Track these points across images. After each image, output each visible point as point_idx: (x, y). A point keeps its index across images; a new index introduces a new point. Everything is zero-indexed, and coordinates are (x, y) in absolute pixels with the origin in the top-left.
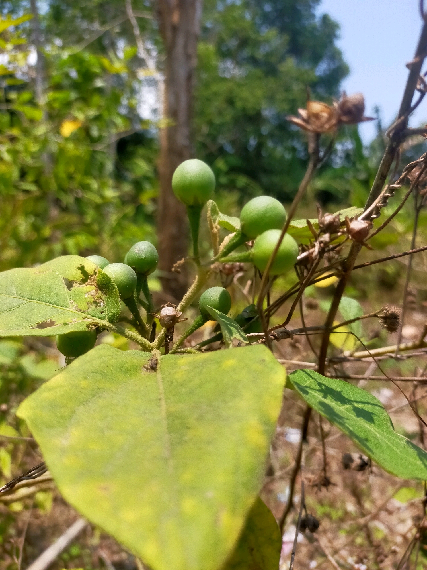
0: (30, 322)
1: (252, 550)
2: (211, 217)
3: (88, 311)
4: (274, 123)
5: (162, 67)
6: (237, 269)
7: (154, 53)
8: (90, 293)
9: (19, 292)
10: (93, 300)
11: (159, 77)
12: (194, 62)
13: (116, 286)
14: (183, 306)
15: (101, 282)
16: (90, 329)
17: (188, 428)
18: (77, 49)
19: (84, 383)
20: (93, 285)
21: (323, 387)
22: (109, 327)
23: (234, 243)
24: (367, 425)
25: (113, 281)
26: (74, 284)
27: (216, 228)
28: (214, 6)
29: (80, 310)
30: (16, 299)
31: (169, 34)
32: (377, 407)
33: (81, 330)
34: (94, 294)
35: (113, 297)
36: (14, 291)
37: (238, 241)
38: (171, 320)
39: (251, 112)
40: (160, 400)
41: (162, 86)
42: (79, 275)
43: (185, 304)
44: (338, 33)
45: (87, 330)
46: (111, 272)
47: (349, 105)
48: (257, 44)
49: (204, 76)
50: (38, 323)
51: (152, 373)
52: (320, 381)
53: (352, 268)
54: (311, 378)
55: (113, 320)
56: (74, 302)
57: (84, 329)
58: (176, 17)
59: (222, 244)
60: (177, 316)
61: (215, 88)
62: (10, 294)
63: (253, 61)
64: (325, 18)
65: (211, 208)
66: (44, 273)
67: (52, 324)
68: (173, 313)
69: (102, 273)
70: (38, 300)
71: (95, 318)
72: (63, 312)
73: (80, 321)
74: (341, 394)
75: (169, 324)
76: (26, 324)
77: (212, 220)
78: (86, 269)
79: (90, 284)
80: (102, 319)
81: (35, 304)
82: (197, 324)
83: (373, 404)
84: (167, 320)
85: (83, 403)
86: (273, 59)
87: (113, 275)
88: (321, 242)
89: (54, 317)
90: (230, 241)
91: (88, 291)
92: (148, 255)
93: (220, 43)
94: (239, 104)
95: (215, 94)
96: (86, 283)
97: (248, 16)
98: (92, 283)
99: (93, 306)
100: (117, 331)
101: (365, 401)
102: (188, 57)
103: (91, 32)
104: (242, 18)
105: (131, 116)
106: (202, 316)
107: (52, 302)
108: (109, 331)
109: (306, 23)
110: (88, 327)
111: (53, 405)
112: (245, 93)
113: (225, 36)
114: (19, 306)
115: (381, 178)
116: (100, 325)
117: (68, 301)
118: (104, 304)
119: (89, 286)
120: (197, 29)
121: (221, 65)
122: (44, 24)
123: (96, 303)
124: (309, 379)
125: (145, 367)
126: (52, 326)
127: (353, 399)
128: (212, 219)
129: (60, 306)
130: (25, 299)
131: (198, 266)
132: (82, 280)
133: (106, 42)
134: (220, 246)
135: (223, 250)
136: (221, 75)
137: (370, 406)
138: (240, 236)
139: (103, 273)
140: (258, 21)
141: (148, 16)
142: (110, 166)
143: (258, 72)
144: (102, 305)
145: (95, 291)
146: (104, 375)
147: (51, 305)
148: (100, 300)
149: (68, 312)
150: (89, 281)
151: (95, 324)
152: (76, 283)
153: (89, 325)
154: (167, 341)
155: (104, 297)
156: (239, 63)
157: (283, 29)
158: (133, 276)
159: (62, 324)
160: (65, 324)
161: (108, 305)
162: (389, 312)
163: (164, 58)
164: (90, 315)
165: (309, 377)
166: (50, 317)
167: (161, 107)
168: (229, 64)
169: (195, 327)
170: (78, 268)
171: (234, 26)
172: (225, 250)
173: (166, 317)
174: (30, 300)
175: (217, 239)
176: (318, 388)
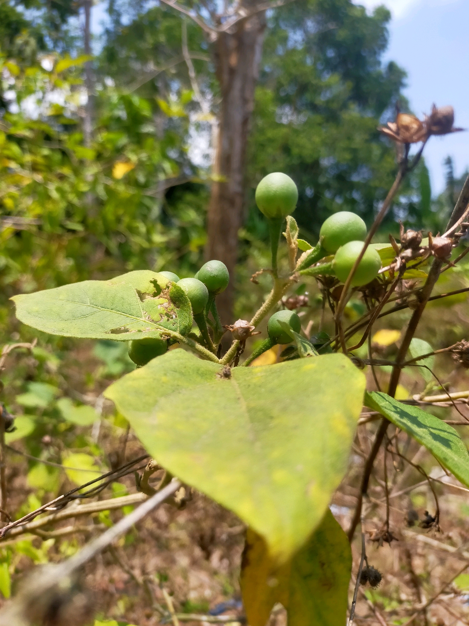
0: (104, 328)
1: (323, 564)
2: (290, 233)
3: (161, 322)
4: (333, 172)
5: (217, 111)
6: (302, 303)
7: (209, 97)
8: (163, 306)
9: (92, 301)
10: (165, 312)
11: (213, 121)
12: (251, 107)
13: (189, 299)
14: (256, 321)
15: (174, 295)
16: (162, 338)
17: (272, 418)
18: (126, 92)
19: (164, 379)
20: (166, 298)
21: (398, 410)
22: (180, 339)
23: (312, 258)
24: (444, 449)
25: (186, 294)
26: (147, 297)
27: (295, 243)
28: (274, 50)
29: (153, 320)
30: (89, 308)
31: (226, 77)
32: (453, 436)
33: (154, 337)
34: (167, 306)
35: (185, 310)
36: (87, 300)
37: (317, 255)
38: (244, 332)
39: (309, 161)
40: (239, 399)
41: (216, 131)
42: (152, 288)
43: (258, 320)
44: (405, 81)
45: (160, 338)
46: (184, 285)
47: (439, 116)
48: (318, 90)
49: (260, 122)
50: (112, 330)
51: (226, 380)
52: (396, 405)
53: (428, 298)
54: (385, 400)
55: (184, 332)
56: (147, 313)
57: (157, 337)
58: (233, 60)
59: (299, 260)
60: (250, 329)
61: (270, 134)
62: (83, 302)
63: (313, 107)
64: (392, 66)
65: (290, 224)
66: (117, 285)
67: (126, 331)
68: (247, 326)
69: (175, 286)
70: (112, 309)
71: (167, 330)
72: (136, 321)
73: (153, 330)
74: (417, 419)
75: (243, 336)
76: (101, 330)
77: (291, 236)
78: (159, 283)
79: (163, 297)
80: (174, 331)
81: (109, 313)
82: (264, 347)
83: (449, 433)
84: (241, 332)
85: (165, 395)
86: (335, 106)
87: (187, 289)
88: (402, 258)
89: (128, 325)
90: (308, 256)
91: (160, 303)
92: (220, 273)
93: (279, 87)
94: (295, 151)
95: (271, 141)
96: (158, 296)
97: (309, 61)
98: (165, 296)
99: (165, 318)
100: (188, 344)
101: (441, 428)
102: (245, 101)
103: (143, 73)
104: (303, 63)
105: (181, 160)
106: (271, 339)
107: (125, 311)
108: (179, 344)
109: (371, 70)
110: (161, 336)
111: (137, 392)
112: (302, 140)
113: (284, 81)
114: (92, 314)
115: (463, 201)
116: (172, 336)
117: (141, 312)
118: (176, 317)
119: (161, 299)
120: (255, 73)
121: (278, 111)
122: (96, 65)
123: (167, 315)
124: (383, 401)
125: (219, 374)
126: (126, 332)
127: (428, 425)
128: (291, 234)
129: (133, 316)
130: (98, 308)
131: (275, 278)
132: (155, 293)
133: (159, 84)
134: (297, 262)
135: (301, 265)
136: (277, 121)
137: (446, 433)
138: (319, 251)
139: (177, 286)
140: (320, 67)
141: (205, 58)
142: (156, 211)
143: (318, 118)
144: (174, 318)
145: (167, 303)
146: (182, 374)
147: (124, 314)
148: (172, 313)
149: (141, 321)
150: (162, 294)
151: (168, 335)
152: (149, 295)
153: (162, 334)
154: (238, 356)
155: (176, 310)
156: (297, 111)
157: (346, 76)
158: (205, 291)
159: (137, 331)
160: (140, 331)
161: (180, 317)
162: (465, 347)
163: (219, 101)
164: (162, 326)
165: (384, 399)
166: (123, 325)
167: (214, 153)
168: (287, 110)
169: (262, 349)
170: (151, 282)
171: (294, 71)
172: (303, 265)
173: (240, 329)
174: (104, 309)
175: (294, 254)
176: (393, 409)
